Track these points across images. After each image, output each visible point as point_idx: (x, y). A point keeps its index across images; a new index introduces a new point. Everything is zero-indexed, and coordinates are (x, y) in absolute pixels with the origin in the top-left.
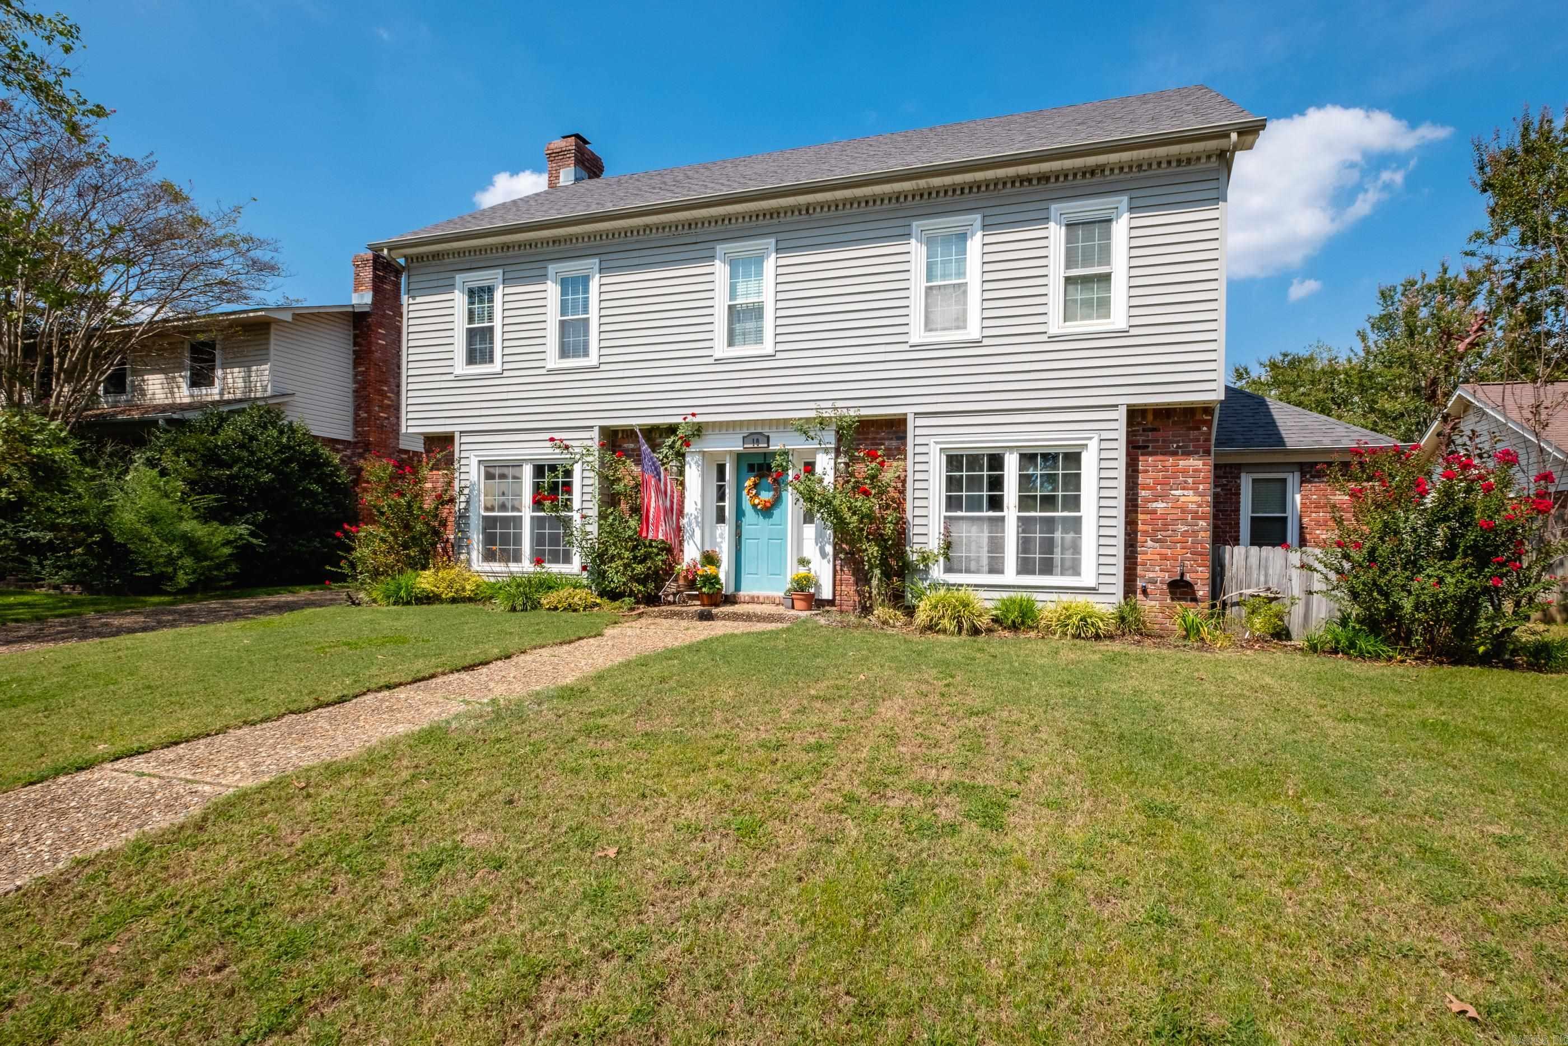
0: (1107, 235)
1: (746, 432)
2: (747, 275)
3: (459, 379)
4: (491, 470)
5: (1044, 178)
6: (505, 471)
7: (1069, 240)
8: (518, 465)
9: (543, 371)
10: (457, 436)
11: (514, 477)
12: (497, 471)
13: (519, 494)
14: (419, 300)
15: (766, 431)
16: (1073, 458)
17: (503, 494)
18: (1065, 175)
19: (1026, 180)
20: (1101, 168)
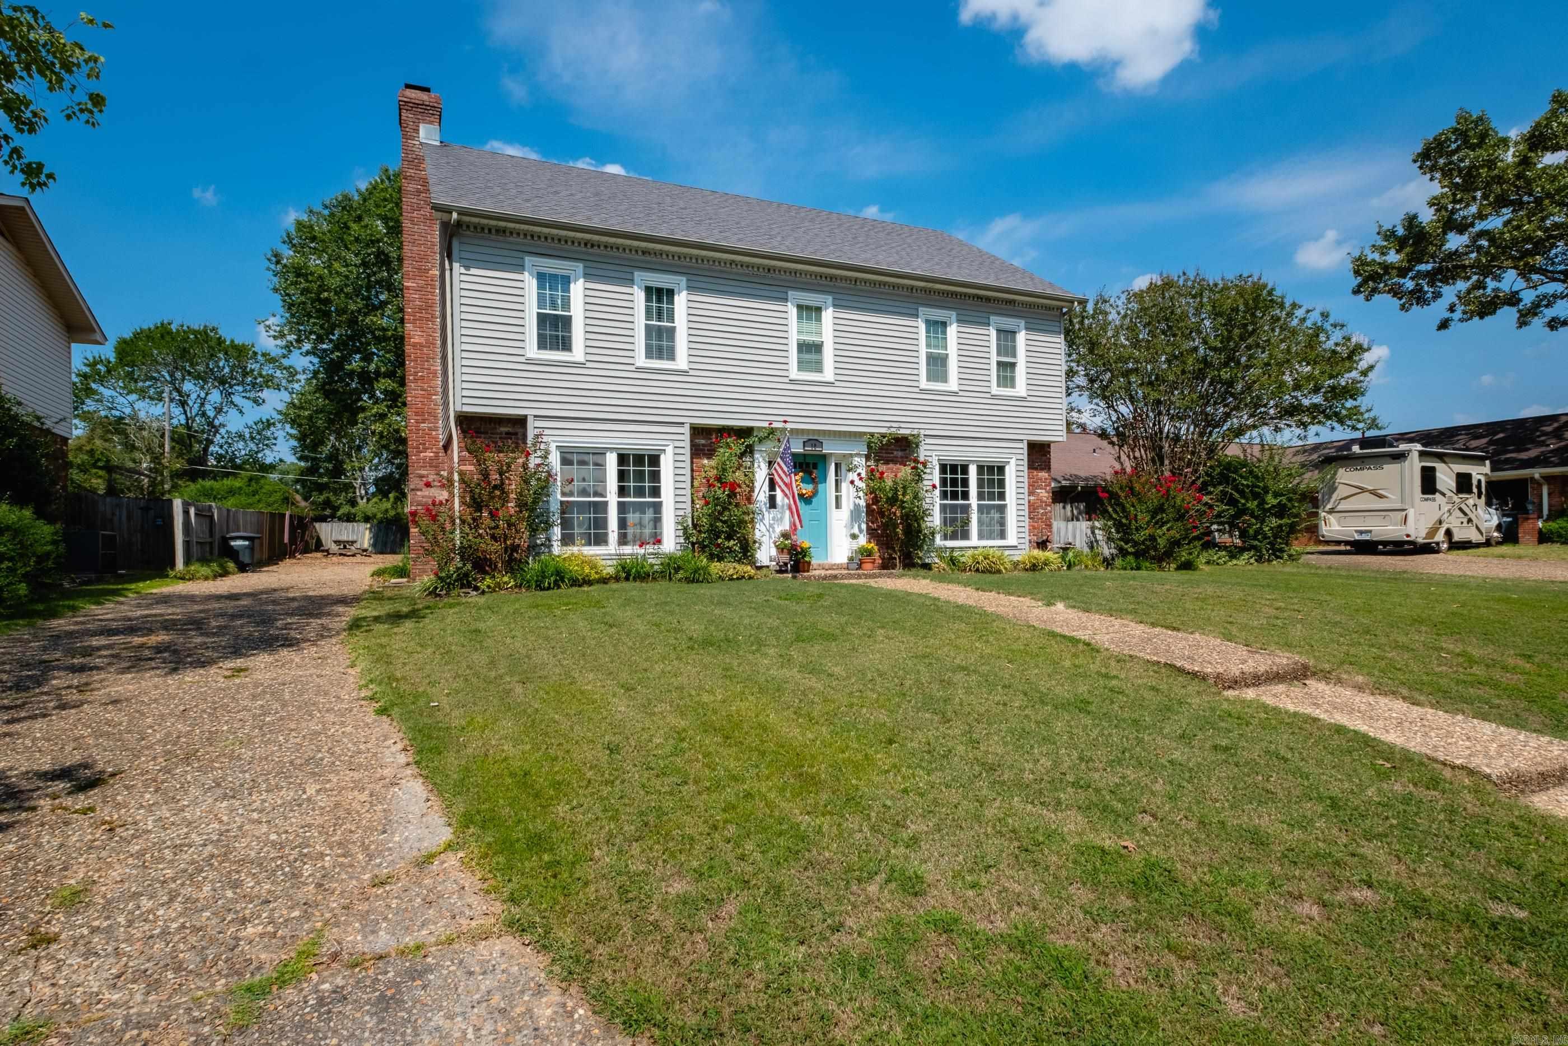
0: (1014, 340)
1: (806, 438)
2: (809, 318)
3: (530, 362)
4: (568, 456)
5: (988, 299)
6: (585, 458)
7: (998, 339)
8: (601, 453)
9: (632, 368)
10: (530, 420)
11: (596, 464)
12: (575, 458)
13: (604, 481)
14: (473, 271)
15: (820, 438)
16: (1001, 470)
17: (584, 480)
18: (996, 300)
19: (980, 298)
20: (1014, 301)
